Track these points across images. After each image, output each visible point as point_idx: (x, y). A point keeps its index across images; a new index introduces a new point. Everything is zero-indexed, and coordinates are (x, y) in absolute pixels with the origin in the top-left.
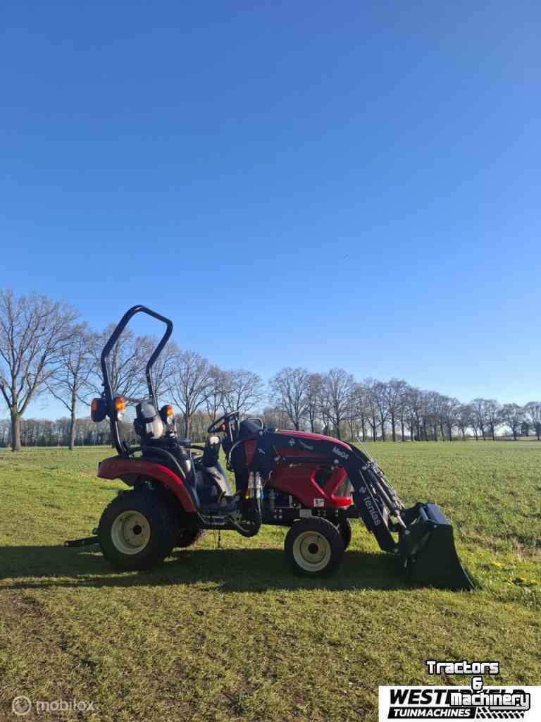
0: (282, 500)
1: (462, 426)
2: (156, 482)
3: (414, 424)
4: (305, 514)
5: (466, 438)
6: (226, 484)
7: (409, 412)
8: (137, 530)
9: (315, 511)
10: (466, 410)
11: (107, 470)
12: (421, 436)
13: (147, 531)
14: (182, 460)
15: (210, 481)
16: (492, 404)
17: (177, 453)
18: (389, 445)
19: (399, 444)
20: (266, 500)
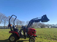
0: (28, 35)
1: (46, 27)
2: (15, 33)
3: (41, 26)
4: (31, 37)
5: (46, 28)
6: (22, 34)
7: (40, 25)
8: (13, 38)
9: (32, 36)
10: (46, 25)
11: (10, 32)
12: (42, 28)
13: (14, 38)
14: (18, 31)
15: (21, 33)
16: (49, 24)
17: (17, 30)
18: (38, 29)
19: (39, 29)
20: (27, 35)
